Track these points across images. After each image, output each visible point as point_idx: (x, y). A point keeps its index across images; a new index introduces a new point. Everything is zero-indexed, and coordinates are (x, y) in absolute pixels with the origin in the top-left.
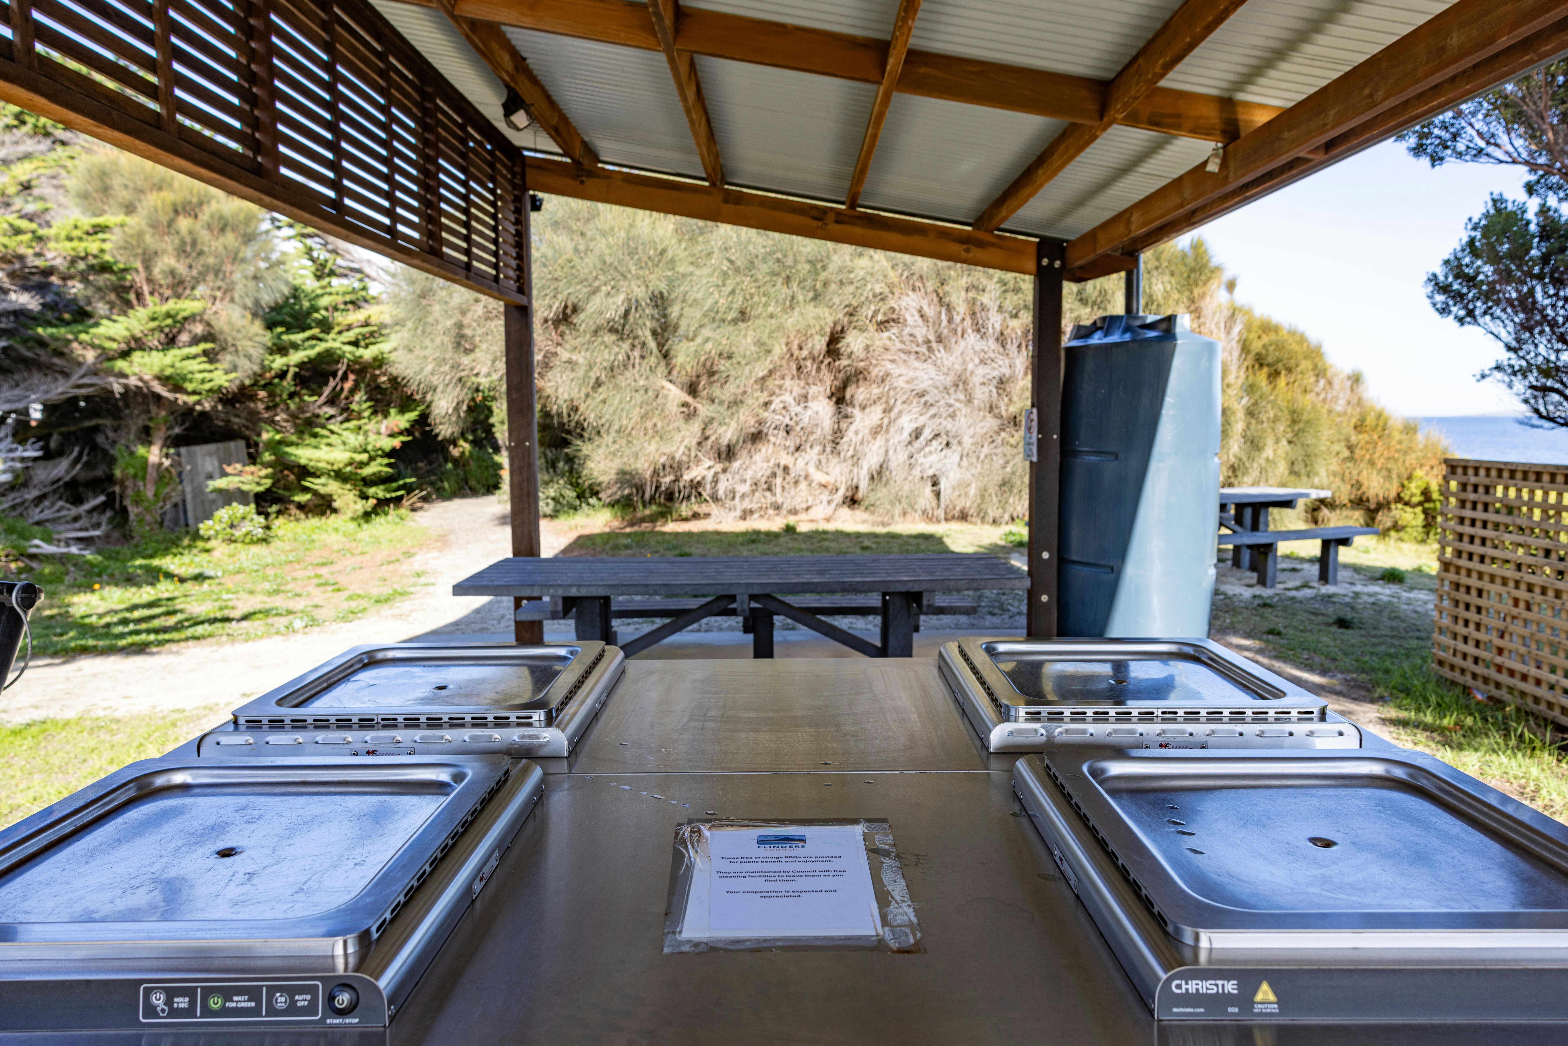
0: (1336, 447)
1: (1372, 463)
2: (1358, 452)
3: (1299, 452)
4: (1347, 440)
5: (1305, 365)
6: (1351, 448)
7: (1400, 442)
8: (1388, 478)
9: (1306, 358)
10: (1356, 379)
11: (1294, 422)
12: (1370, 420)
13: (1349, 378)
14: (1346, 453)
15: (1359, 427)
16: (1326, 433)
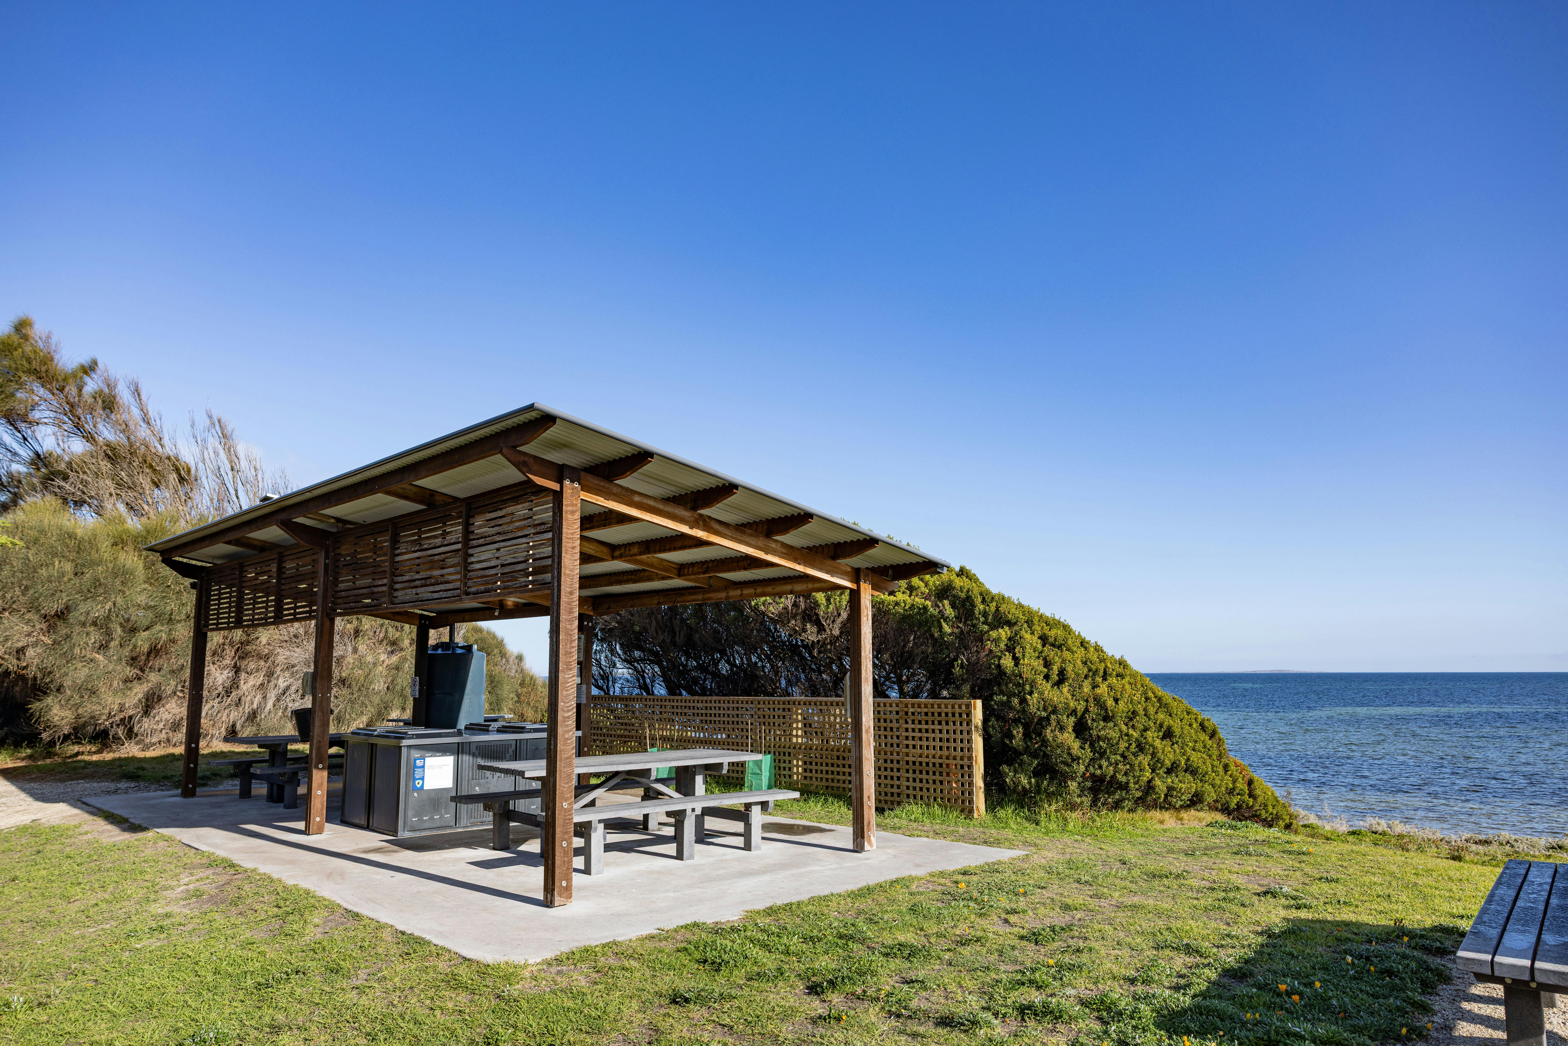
0: (511, 695)
1: (529, 704)
2: (522, 698)
3: (494, 699)
4: (517, 691)
5: (496, 651)
6: (518, 696)
7: (541, 692)
8: (536, 711)
9: (496, 647)
10: (520, 658)
11: (492, 682)
12: (527, 681)
13: (517, 658)
14: (516, 699)
15: (522, 684)
16: (506, 688)
